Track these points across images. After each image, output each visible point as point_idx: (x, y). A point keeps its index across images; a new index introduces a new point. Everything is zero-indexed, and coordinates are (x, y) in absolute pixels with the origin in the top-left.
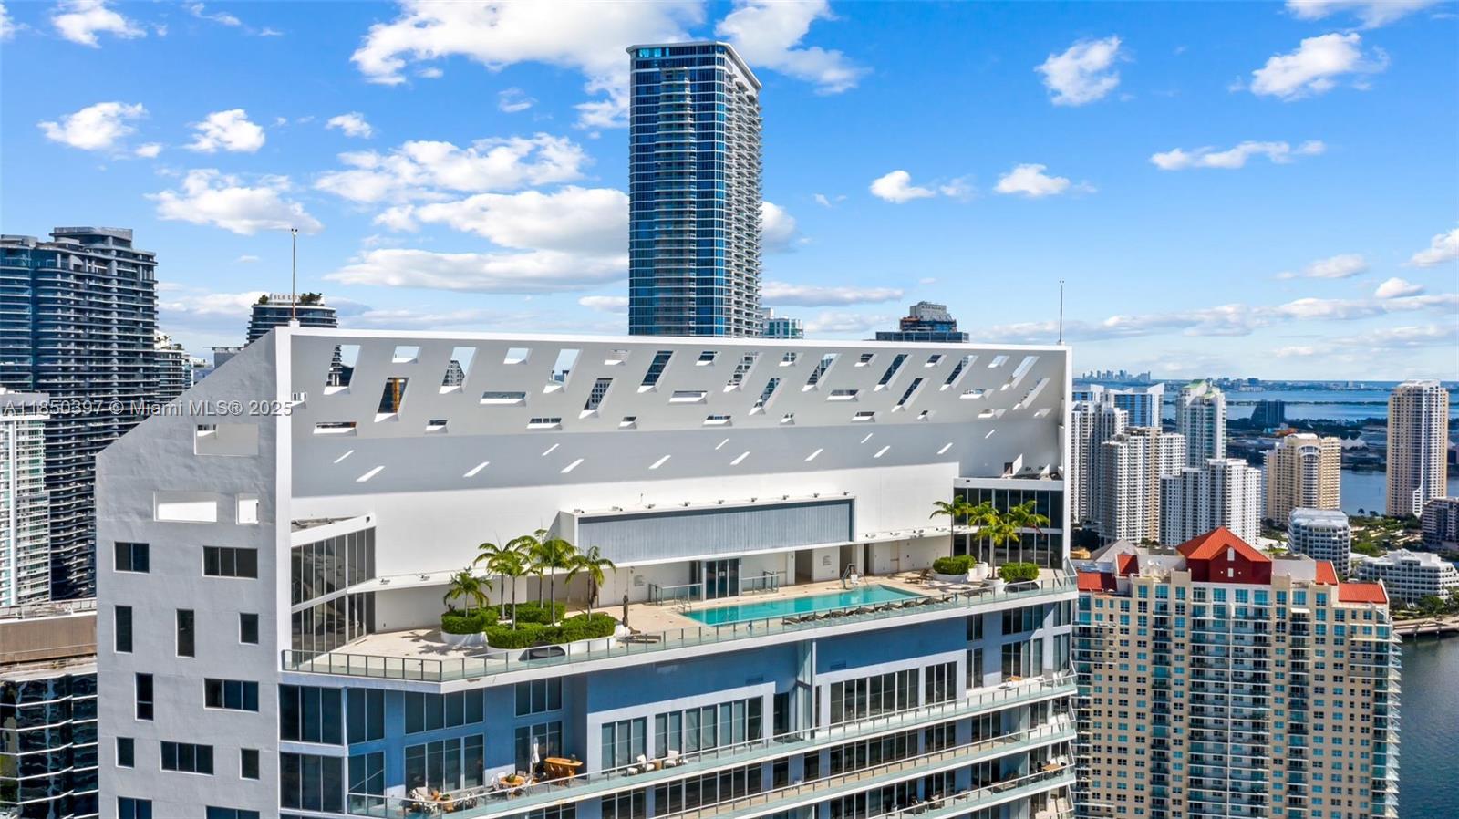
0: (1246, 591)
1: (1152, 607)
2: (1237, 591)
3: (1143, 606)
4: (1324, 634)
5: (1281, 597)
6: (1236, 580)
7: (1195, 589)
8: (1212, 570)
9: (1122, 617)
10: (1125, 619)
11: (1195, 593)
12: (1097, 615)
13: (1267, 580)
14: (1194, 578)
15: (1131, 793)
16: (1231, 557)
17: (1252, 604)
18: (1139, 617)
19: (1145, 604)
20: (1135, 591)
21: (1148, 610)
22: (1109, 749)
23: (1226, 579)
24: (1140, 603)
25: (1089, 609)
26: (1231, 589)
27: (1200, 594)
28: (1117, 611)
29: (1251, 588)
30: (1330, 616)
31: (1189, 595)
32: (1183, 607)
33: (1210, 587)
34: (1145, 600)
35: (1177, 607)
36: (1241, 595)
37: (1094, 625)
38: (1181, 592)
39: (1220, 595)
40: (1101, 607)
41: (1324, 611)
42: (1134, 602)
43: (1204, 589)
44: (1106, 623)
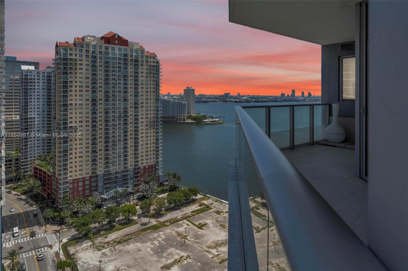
0: (121, 48)
1: (90, 52)
2: (118, 48)
3: (87, 51)
4: (143, 63)
5: (132, 51)
6: (118, 44)
7: (105, 47)
8: (111, 41)
9: (80, 55)
10: (81, 56)
12: (70, 54)
13: (127, 45)
14: (105, 43)
15: (84, 120)
16: (117, 37)
17: (123, 52)
18: (86, 55)
19: (88, 50)
20: (85, 46)
21: (89, 53)
22: (76, 104)
23: (115, 44)
24: (86, 50)
25: (67, 52)
26: (117, 47)
27: (107, 48)
28: (78, 52)
29: (123, 47)
30: (145, 57)
31: (103, 48)
32: (101, 52)
33: (110, 46)
34: (88, 49)
35: (100, 52)
36: (120, 50)
37: (69, 57)
38: (101, 47)
39: (113, 49)
40: (72, 51)
41: (143, 56)
43: (108, 47)
44: (74, 57)
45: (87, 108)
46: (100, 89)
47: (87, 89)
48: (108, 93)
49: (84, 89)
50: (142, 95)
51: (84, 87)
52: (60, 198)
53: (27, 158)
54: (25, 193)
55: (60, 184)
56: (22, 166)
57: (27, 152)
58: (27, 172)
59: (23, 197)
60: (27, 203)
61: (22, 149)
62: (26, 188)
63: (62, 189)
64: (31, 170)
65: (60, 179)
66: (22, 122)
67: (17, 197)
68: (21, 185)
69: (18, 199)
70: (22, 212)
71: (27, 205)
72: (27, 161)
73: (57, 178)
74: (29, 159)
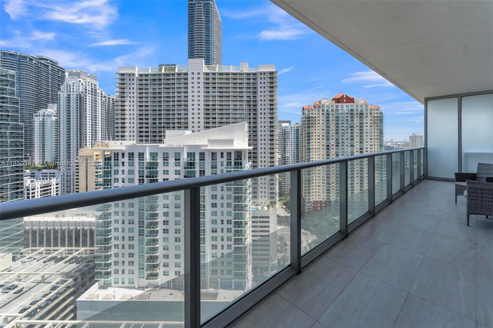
0: (349, 105)
1: (325, 111)
3: (323, 110)
4: (368, 115)
5: (357, 106)
6: (346, 102)
8: (340, 100)
10: (319, 114)
12: (312, 113)
13: (353, 102)
14: (336, 103)
16: (345, 97)
17: (350, 108)
18: (322, 113)
20: (321, 107)
22: (315, 148)
23: (343, 102)
25: (310, 112)
26: (345, 105)
27: (337, 106)
28: (317, 112)
29: (350, 104)
30: (369, 110)
31: (335, 107)
32: (333, 110)
33: (340, 104)
36: (347, 106)
37: (311, 116)
38: (332, 106)
39: (342, 107)
40: (313, 111)
41: (367, 109)
42: (321, 110)
44: (314, 115)
46: (332, 137)
47: (323, 137)
48: (338, 140)
49: (321, 137)
50: (367, 142)
51: (321, 136)
52: (306, 212)
53: (285, 183)
54: (285, 204)
55: (306, 202)
56: (283, 187)
57: (285, 178)
58: (285, 191)
59: (284, 207)
60: (286, 211)
61: (283, 176)
62: (285, 201)
63: (307, 206)
64: (287, 191)
65: (306, 199)
66: (282, 159)
67: (280, 206)
68: (282, 199)
69: (282, 207)
70: (284, 215)
71: (286, 212)
72: (285, 185)
73: (304, 198)
74: (286, 183)
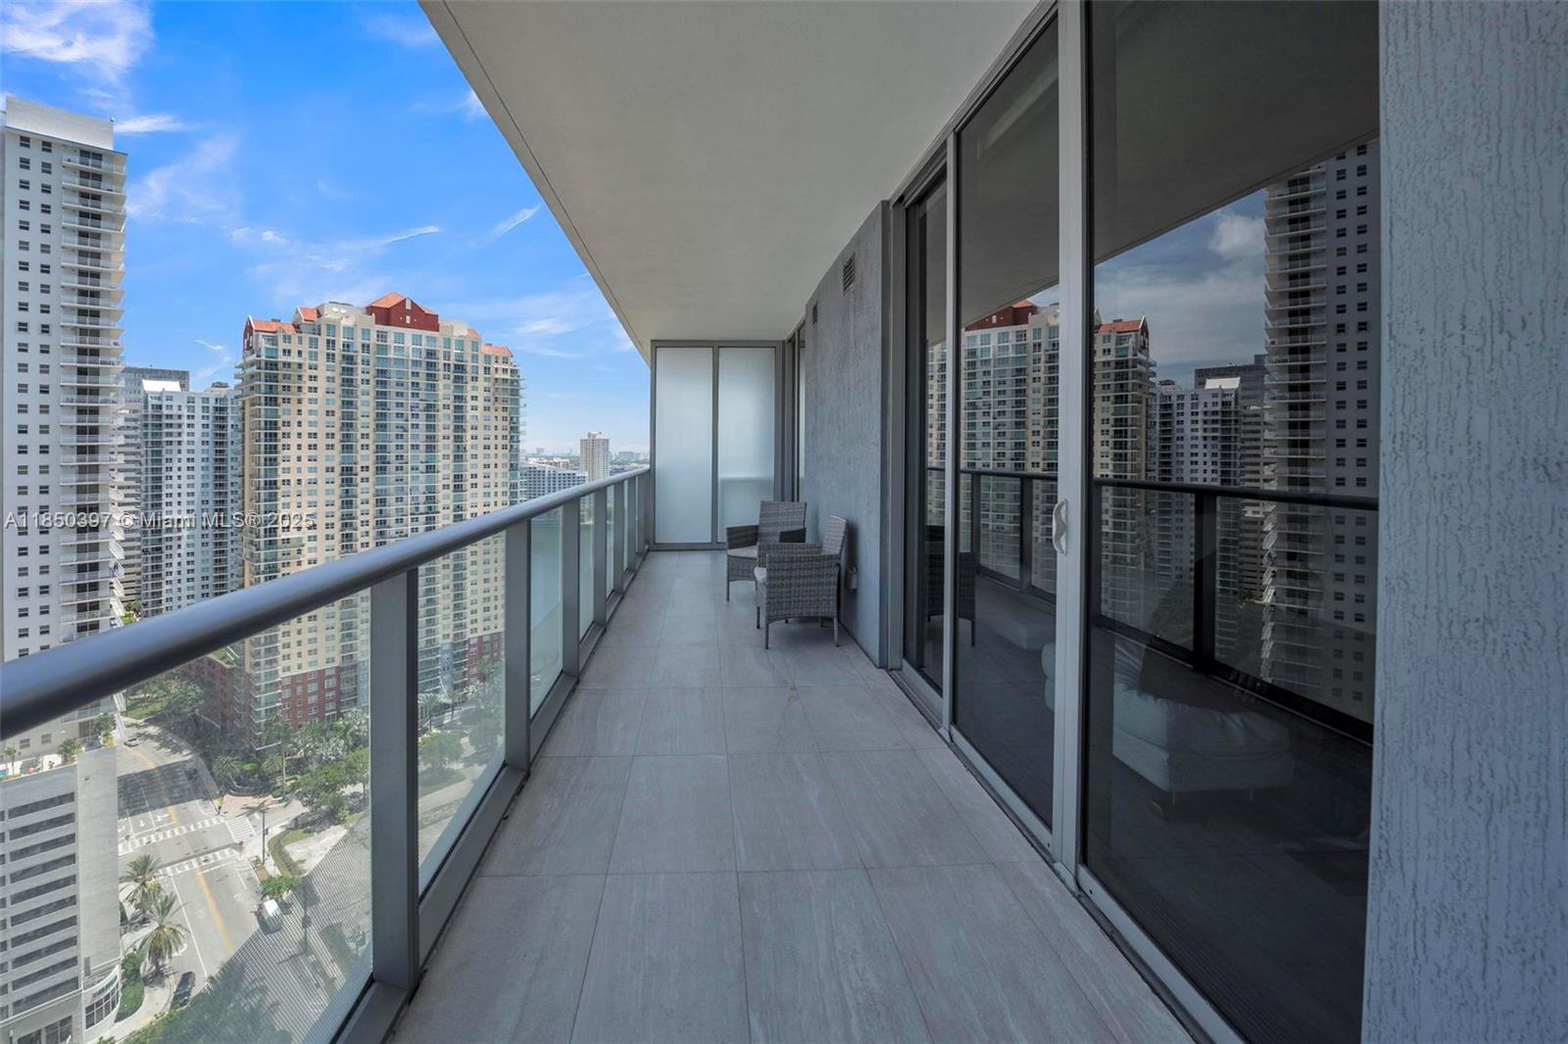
0: (421, 336)
1: (339, 346)
2: (413, 335)
3: (331, 343)
4: (477, 373)
5: (447, 342)
6: (412, 326)
7: (378, 332)
8: (393, 316)
9: (310, 353)
10: (314, 356)
11: (378, 336)
12: (284, 351)
13: (436, 328)
14: (377, 322)
15: (321, 521)
16: (408, 307)
17: (425, 346)
18: (328, 354)
19: (334, 342)
20: (324, 329)
21: (336, 348)
22: (299, 482)
23: (403, 325)
24: (328, 341)
25: (277, 345)
26: (408, 333)
27: (382, 336)
28: (305, 347)
29: (425, 333)
30: (481, 359)
31: (373, 336)
32: (368, 346)
33: (391, 330)
34: (333, 338)
35: (363, 346)
36: (417, 340)
37: (282, 358)
38: (366, 332)
39: (400, 338)
40: (289, 343)
41: (477, 356)
42: (322, 340)
43: (386, 332)
44: (294, 359)
45: (328, 492)
46: (365, 442)
47: (330, 441)
48: (385, 452)
49: (322, 441)
50: (475, 456)
51: (321, 435)
52: (259, 725)
54: (155, 719)
55: (258, 689)
57: (159, 611)
59: (153, 730)
60: (165, 745)
61: (145, 605)
62: (158, 707)
63: (263, 702)
65: (258, 677)
66: (145, 533)
67: (135, 730)
68: (143, 700)
69: (140, 735)
70: (151, 766)
71: (164, 750)
73: (249, 675)
